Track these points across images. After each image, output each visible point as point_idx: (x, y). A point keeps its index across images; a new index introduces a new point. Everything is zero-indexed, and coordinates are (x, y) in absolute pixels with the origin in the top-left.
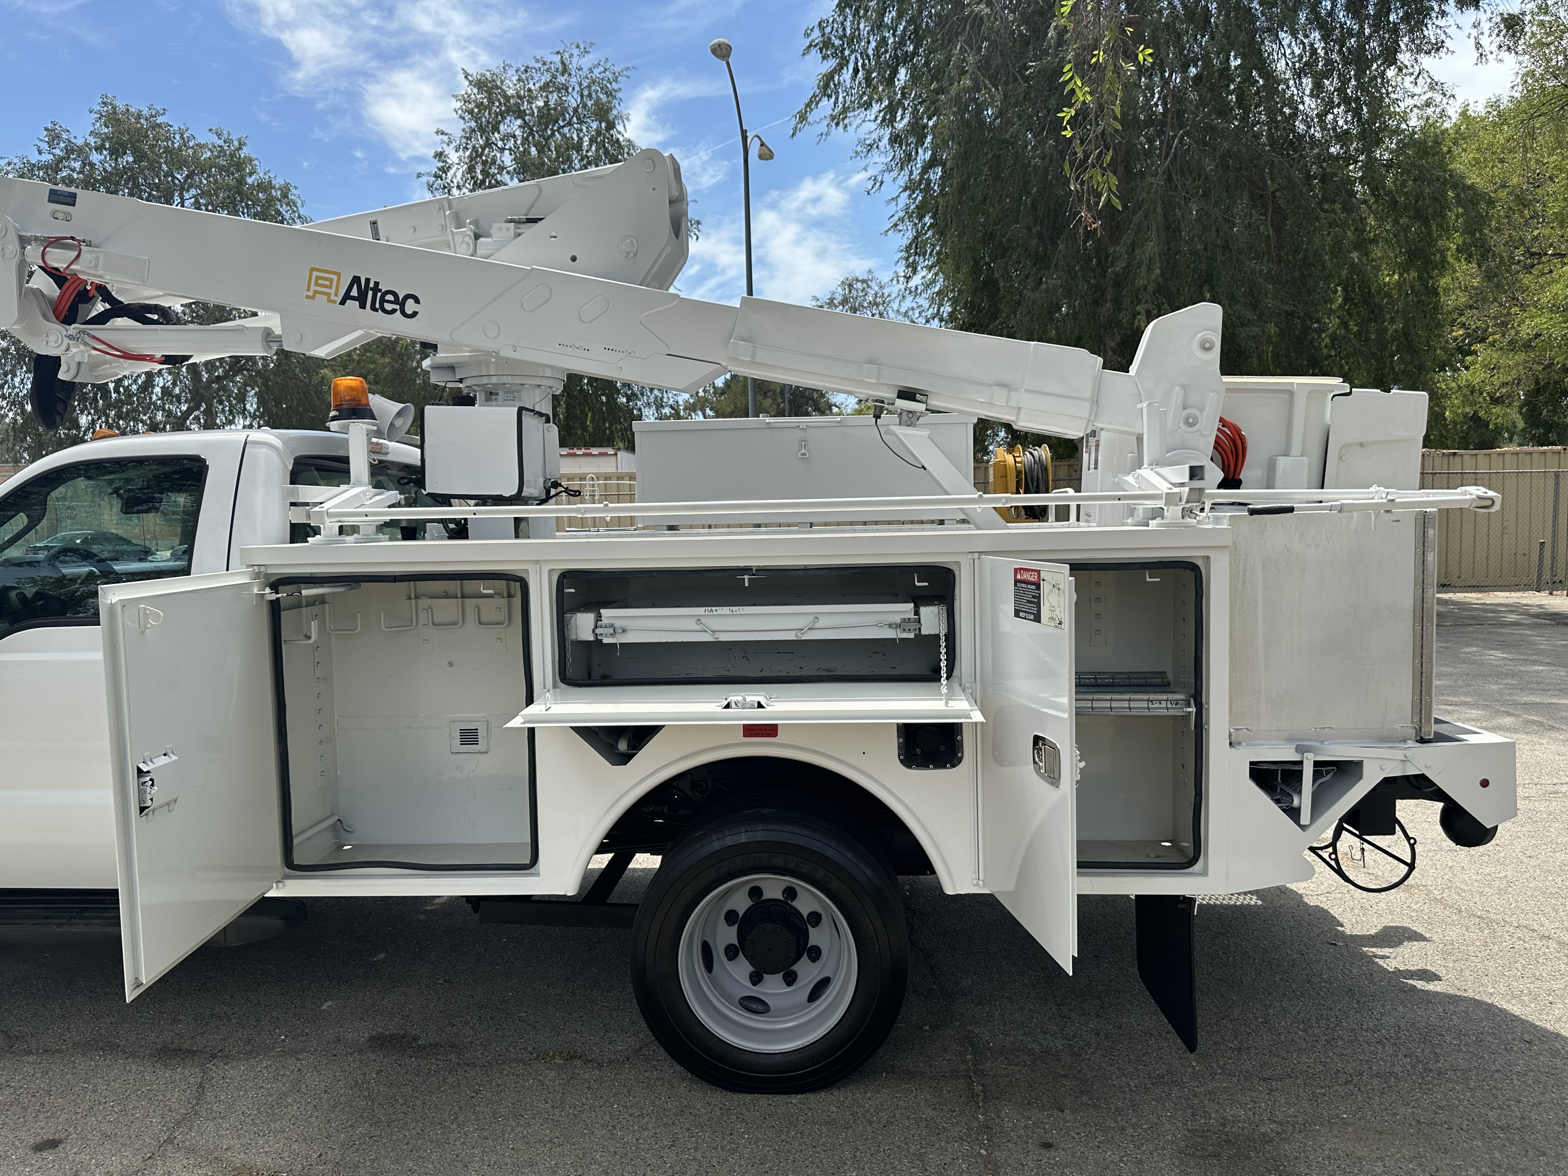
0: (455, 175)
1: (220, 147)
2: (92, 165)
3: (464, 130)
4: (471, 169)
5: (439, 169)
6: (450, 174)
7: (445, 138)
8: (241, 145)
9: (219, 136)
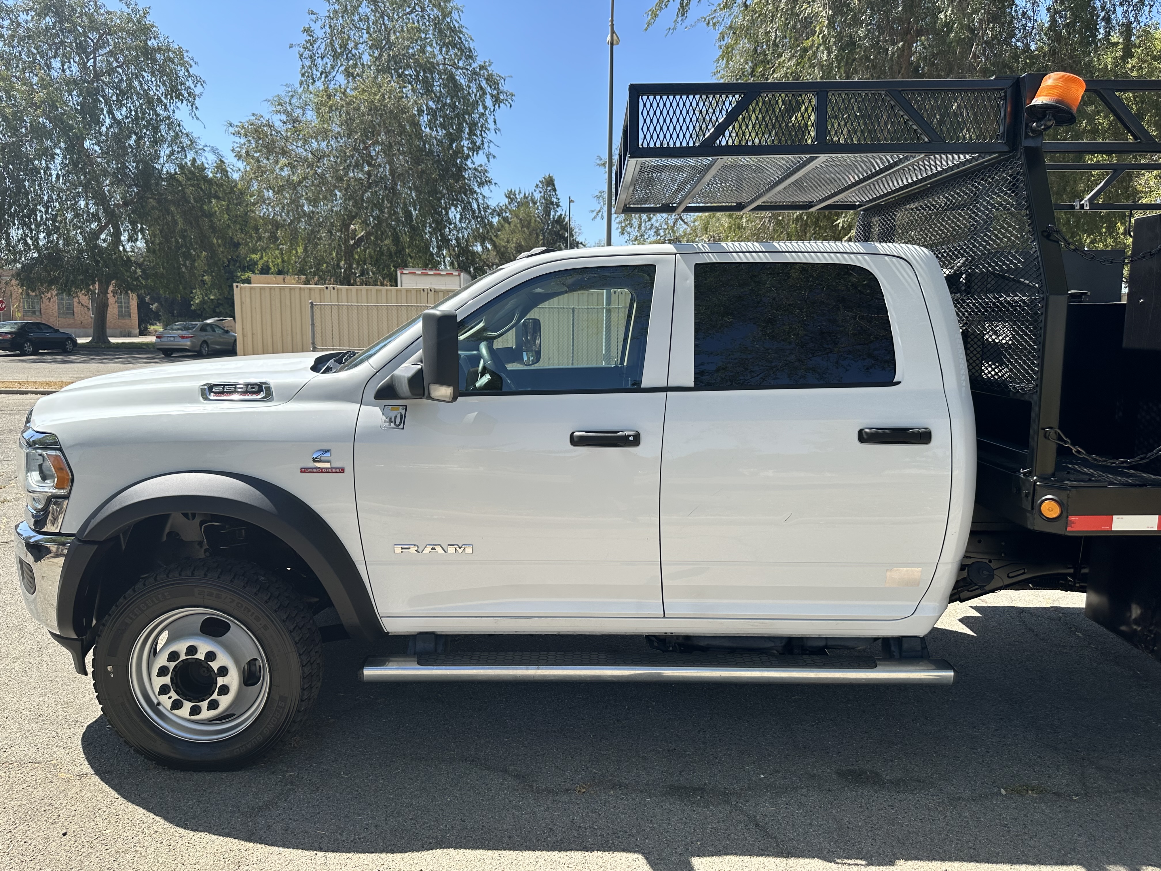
0: (319, 48)
1: (128, 14)
2: (19, 24)
3: (329, 11)
4: (332, 43)
5: (307, 42)
6: (315, 46)
7: (314, 17)
8: (146, 13)
9: (128, 5)
